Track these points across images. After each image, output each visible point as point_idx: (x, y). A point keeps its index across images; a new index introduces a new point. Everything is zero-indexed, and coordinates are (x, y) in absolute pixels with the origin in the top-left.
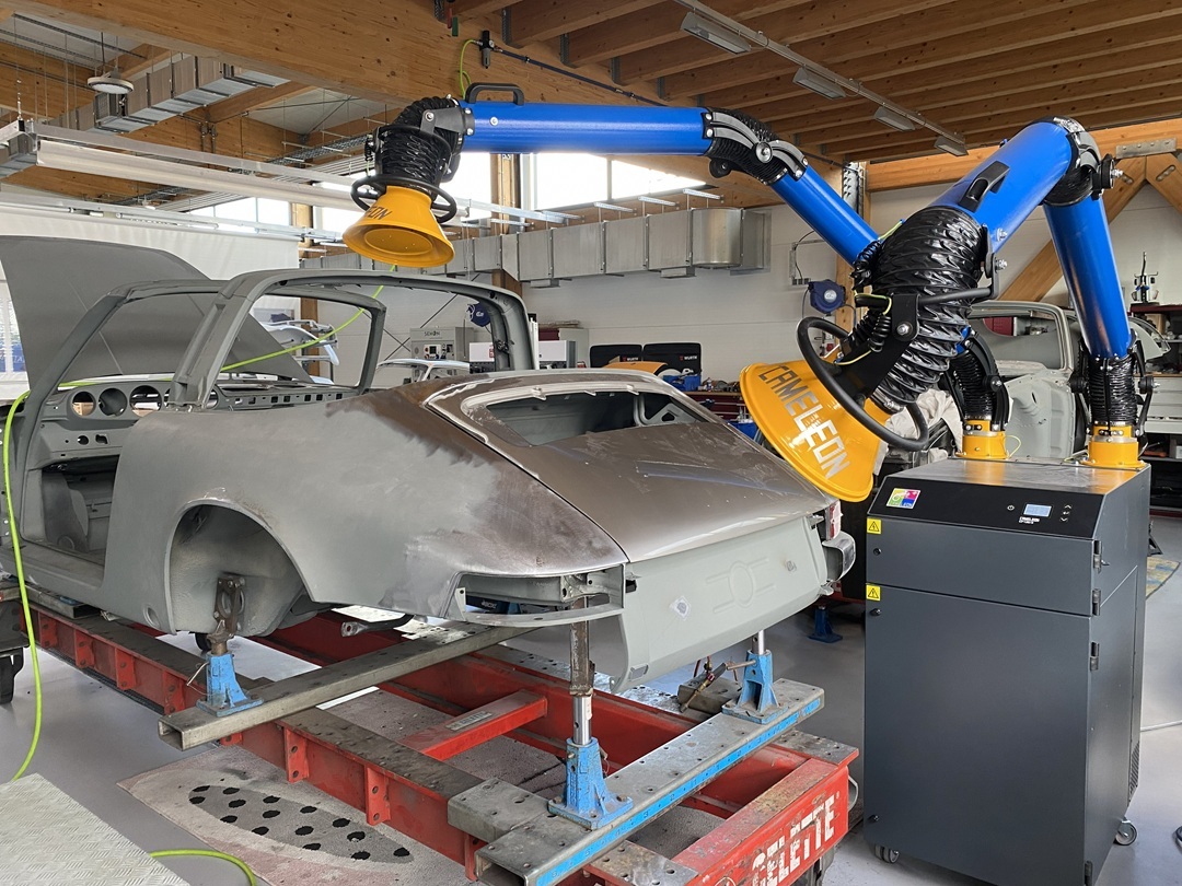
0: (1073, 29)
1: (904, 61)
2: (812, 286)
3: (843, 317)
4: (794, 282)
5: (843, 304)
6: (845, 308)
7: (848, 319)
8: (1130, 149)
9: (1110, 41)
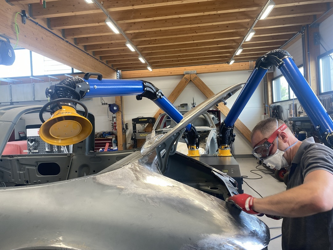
0: (194, 41)
1: (150, 43)
2: (110, 105)
3: (118, 115)
4: (103, 104)
5: (118, 111)
6: (119, 112)
7: (120, 115)
8: (187, 72)
9: (197, 45)
